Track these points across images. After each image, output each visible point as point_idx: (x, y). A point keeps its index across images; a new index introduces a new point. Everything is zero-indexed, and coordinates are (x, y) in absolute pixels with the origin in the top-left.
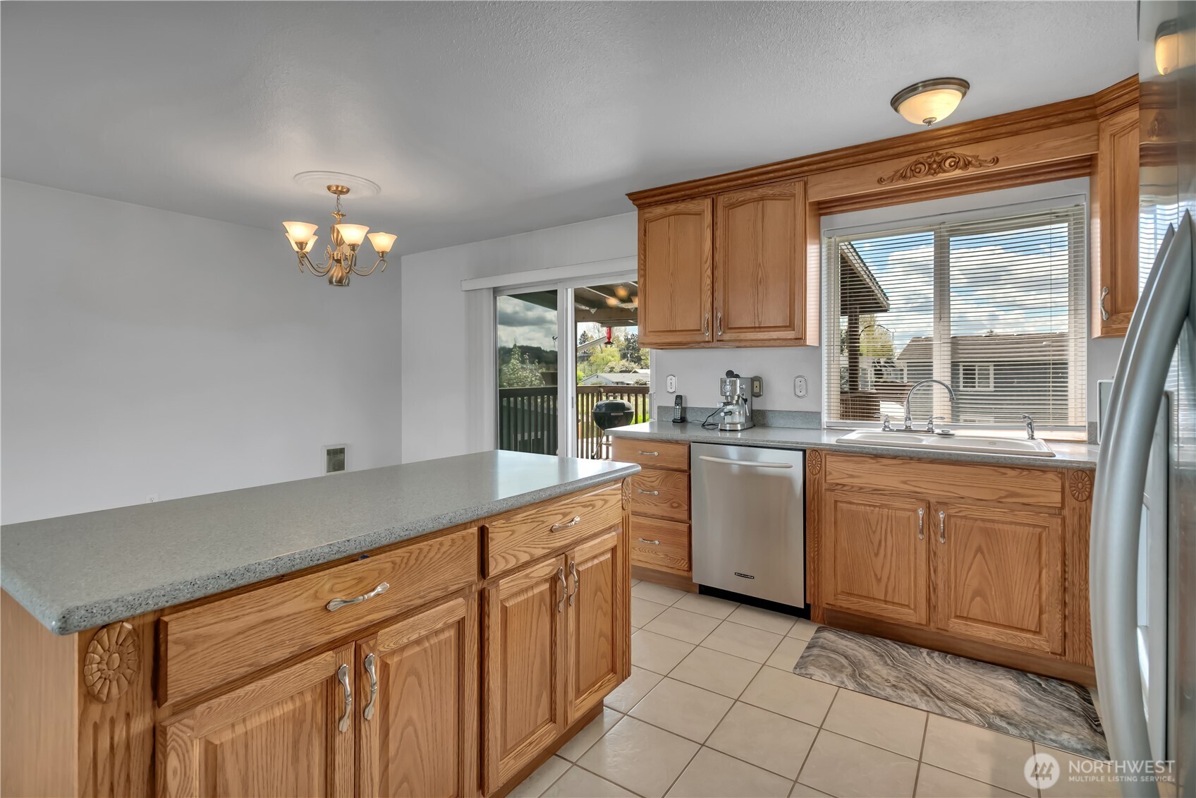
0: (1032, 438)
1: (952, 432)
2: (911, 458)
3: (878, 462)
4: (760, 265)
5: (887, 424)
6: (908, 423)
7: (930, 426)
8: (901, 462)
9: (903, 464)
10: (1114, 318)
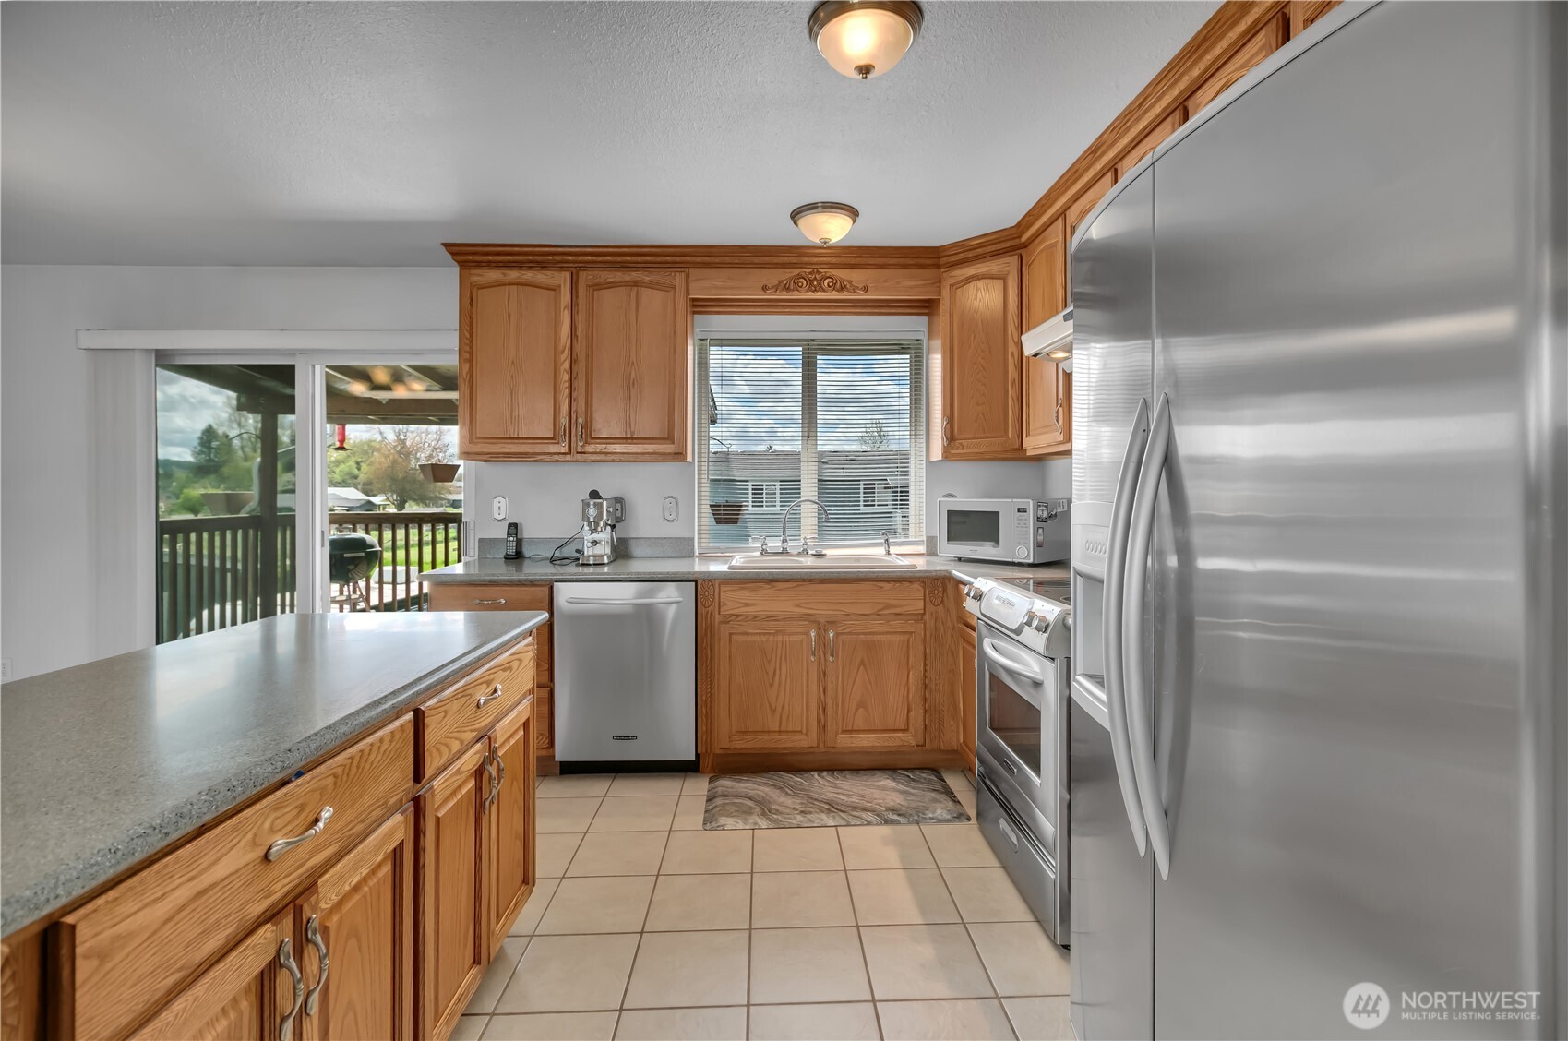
0: (888, 553)
1: (824, 552)
2: (804, 580)
3: (773, 587)
4: (633, 363)
5: (764, 547)
6: (785, 545)
7: (805, 547)
8: (795, 584)
9: (797, 586)
10: (952, 444)
